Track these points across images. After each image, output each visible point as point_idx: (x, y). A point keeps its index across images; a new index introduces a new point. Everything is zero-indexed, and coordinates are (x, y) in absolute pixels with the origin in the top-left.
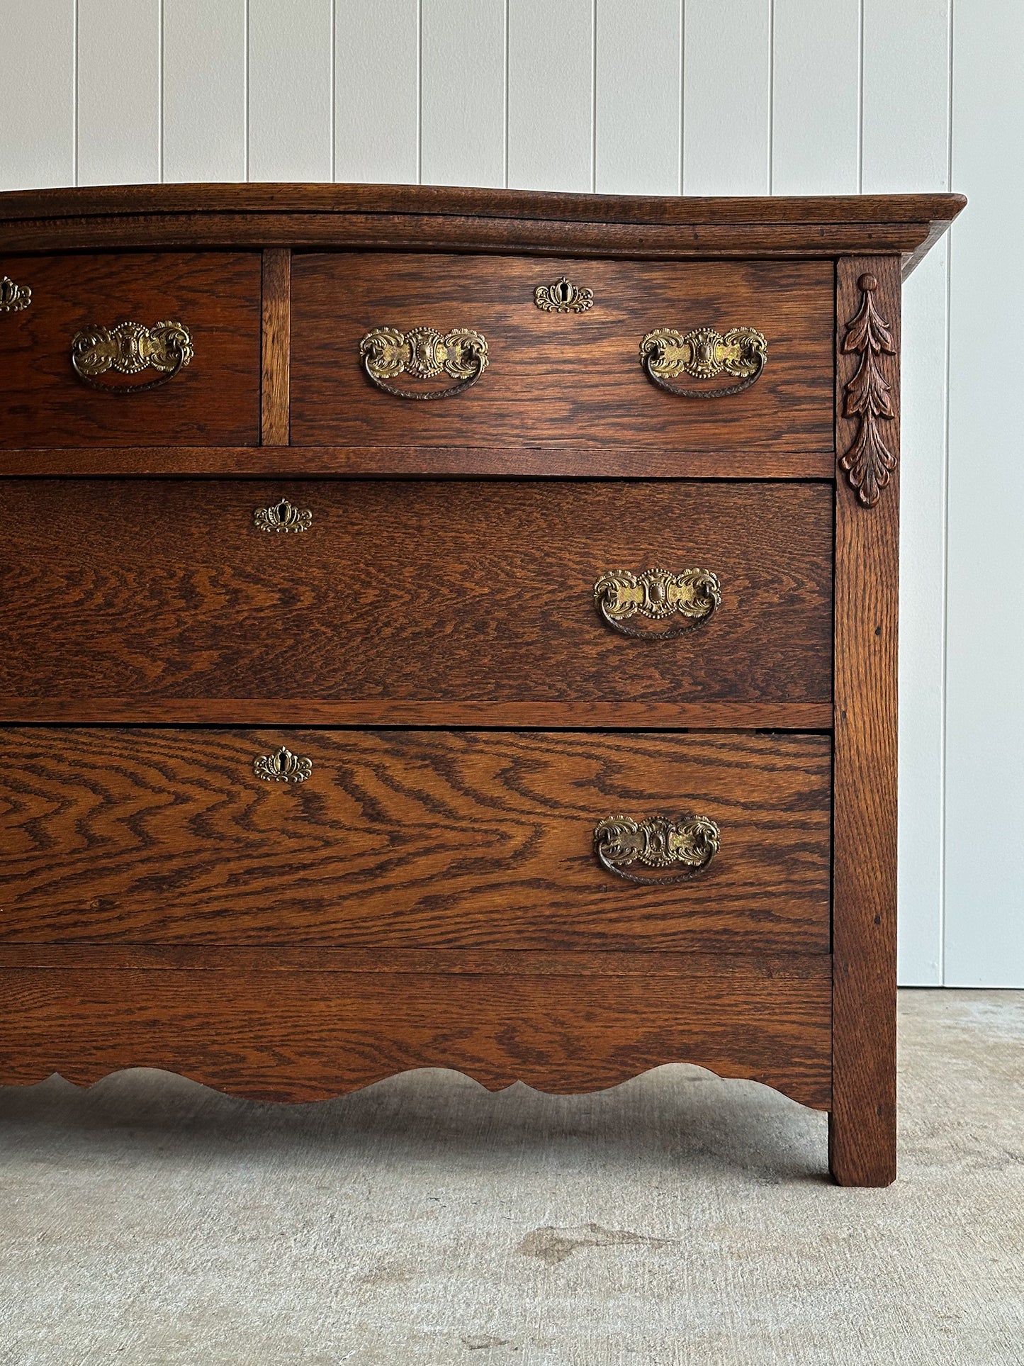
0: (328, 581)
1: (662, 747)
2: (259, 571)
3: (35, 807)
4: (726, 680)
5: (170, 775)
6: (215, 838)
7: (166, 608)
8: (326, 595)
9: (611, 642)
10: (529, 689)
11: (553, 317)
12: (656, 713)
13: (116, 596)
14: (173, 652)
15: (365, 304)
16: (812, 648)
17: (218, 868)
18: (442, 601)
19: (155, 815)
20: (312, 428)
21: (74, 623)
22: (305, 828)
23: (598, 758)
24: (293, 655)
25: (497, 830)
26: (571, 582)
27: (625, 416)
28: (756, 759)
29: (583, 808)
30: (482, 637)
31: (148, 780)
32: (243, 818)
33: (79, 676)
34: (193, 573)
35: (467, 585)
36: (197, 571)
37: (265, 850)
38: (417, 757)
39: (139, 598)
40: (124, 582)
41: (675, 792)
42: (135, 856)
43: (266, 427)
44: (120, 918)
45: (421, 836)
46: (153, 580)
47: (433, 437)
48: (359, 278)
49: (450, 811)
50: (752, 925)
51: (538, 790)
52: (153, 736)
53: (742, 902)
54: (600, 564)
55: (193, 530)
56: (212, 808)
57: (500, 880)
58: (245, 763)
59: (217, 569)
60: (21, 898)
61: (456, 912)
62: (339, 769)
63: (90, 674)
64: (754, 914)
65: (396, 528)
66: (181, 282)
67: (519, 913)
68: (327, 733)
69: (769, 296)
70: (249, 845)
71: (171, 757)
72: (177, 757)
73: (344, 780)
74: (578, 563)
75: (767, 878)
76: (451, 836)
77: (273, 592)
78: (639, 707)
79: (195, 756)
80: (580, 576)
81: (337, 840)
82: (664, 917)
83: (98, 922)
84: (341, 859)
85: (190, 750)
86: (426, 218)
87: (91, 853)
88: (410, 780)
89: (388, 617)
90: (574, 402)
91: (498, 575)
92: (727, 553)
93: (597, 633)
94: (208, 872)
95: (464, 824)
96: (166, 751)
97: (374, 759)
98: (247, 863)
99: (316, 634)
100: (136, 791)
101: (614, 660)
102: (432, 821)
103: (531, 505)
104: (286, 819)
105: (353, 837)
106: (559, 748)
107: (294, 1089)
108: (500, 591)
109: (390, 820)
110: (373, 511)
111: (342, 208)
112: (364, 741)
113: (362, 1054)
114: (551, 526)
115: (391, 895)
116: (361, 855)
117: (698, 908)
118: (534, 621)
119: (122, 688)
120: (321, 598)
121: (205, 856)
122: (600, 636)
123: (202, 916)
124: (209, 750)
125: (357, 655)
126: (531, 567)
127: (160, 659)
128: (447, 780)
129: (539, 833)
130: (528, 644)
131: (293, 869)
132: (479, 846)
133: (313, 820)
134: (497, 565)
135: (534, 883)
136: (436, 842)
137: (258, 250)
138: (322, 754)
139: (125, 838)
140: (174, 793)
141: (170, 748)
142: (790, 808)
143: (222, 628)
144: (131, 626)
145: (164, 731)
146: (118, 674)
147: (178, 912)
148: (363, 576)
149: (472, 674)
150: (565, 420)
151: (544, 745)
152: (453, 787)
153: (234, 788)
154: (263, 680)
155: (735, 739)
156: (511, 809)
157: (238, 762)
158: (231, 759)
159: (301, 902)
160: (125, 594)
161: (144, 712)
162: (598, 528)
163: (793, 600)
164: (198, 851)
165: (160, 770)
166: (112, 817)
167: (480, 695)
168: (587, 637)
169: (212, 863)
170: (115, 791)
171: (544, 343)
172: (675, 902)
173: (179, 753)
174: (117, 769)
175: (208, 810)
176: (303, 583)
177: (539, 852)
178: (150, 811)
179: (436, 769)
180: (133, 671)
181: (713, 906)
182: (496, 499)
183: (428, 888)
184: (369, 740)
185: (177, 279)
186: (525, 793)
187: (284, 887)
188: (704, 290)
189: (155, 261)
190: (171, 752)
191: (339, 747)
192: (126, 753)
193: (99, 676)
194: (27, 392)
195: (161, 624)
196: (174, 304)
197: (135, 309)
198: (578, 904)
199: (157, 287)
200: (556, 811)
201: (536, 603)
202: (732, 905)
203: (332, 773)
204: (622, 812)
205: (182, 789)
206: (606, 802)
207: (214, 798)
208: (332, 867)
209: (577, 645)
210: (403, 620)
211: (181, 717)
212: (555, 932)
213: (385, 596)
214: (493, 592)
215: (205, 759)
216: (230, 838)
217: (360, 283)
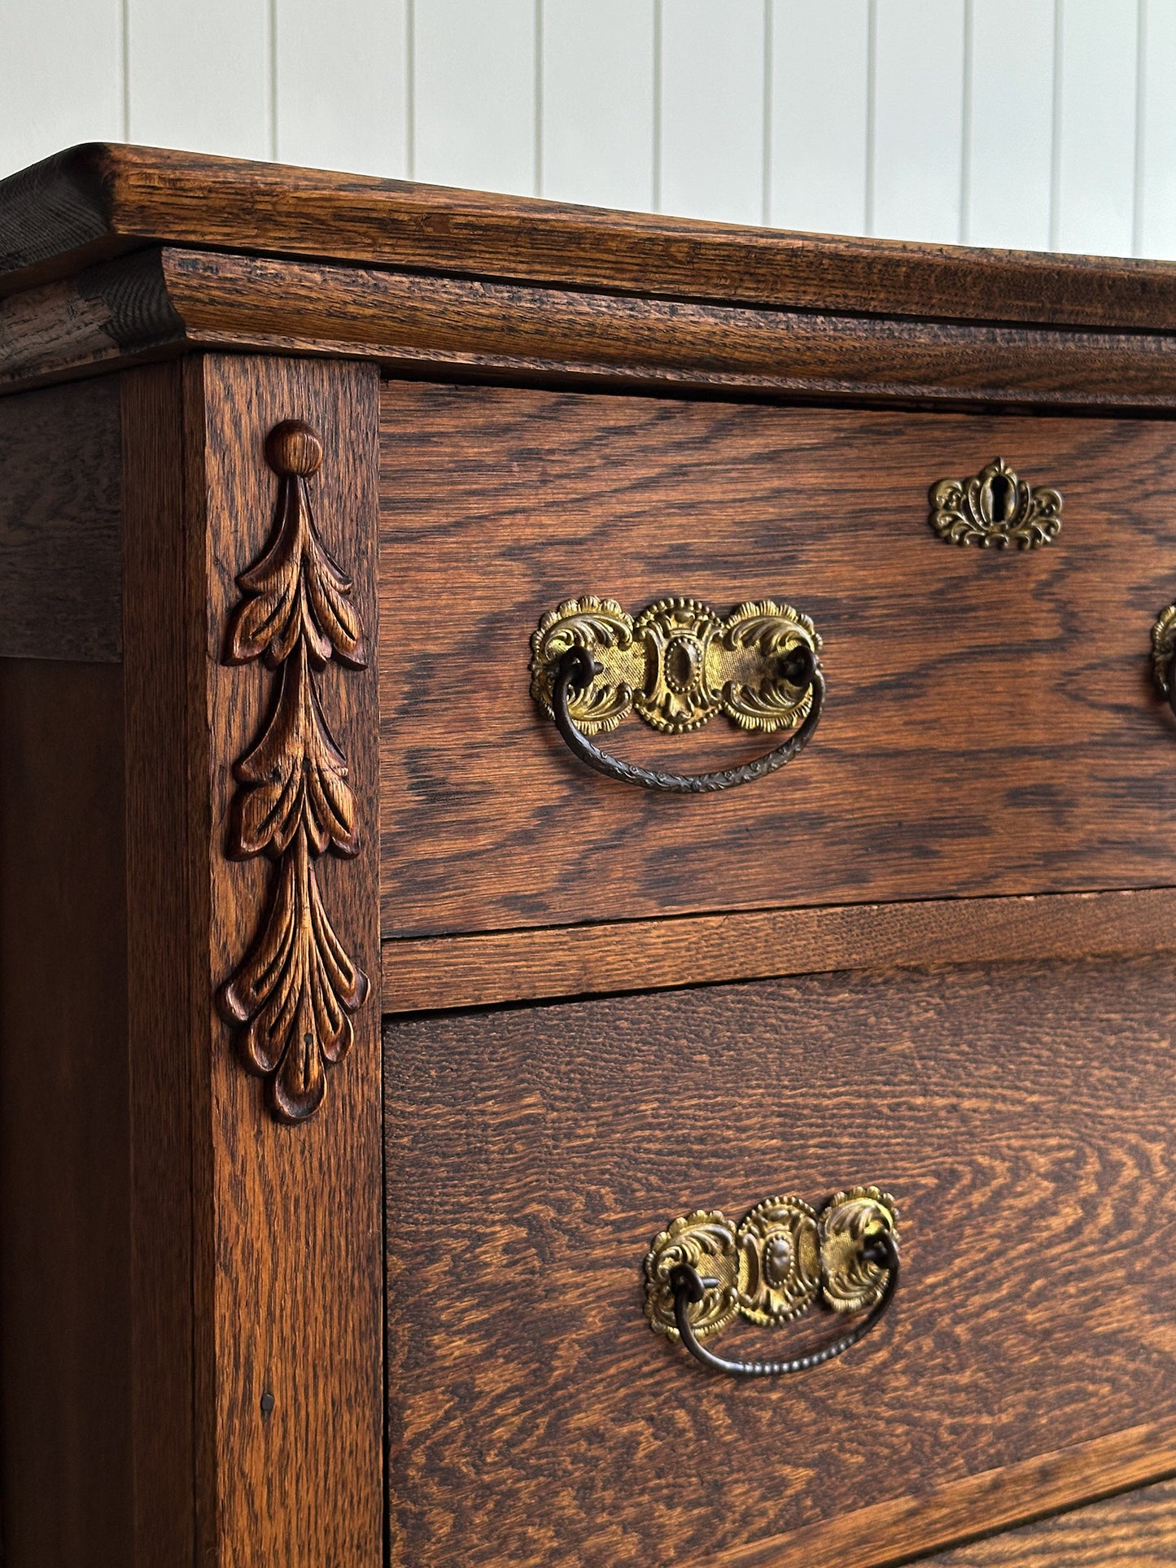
13: (1134, 1200)
21: (1066, 1279)
33: (1072, 1397)
40: (1145, 1164)
63: (1091, 1387)
119: (1142, 1404)
146: (1136, 1375)
160: (1147, 1193)
180: (1159, 1364)
193: (1106, 1389)
194: (1054, 752)
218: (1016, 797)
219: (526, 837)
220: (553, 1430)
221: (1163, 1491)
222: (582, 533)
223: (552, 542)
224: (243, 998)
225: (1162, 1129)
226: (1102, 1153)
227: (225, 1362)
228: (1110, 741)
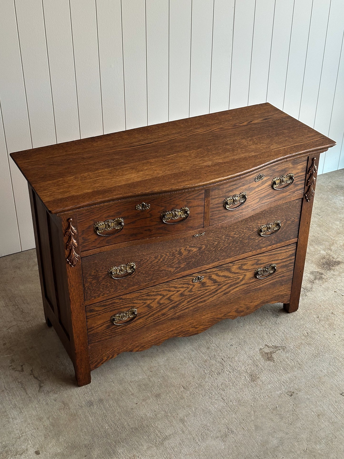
0: (208, 243)
1: (267, 254)
2: (194, 245)
3: (148, 302)
4: (280, 239)
5: (176, 287)
6: (185, 296)
7: (176, 258)
8: (208, 245)
10: (245, 251)
11: (258, 183)
12: (267, 249)
13: (165, 258)
14: (177, 266)
15: (225, 193)
16: (295, 229)
17: (186, 301)
18: (230, 240)
20: (214, 221)
21: (156, 266)
22: (202, 288)
23: (256, 259)
24: (201, 259)
25: (238, 277)
26: (254, 230)
27: (268, 197)
28: (284, 251)
29: (253, 269)
30: (237, 245)
31: (172, 290)
32: (191, 291)
34: (181, 249)
37: (195, 295)
38: (224, 269)
39: (170, 257)
40: (167, 255)
41: (269, 261)
42: (169, 304)
43: (205, 224)
44: (167, 316)
45: (224, 283)
46: (172, 253)
47: (236, 215)
49: (229, 277)
50: (280, 279)
51: (245, 268)
52: (173, 282)
53: (279, 276)
54: (260, 225)
55: (181, 241)
57: (238, 286)
59: (186, 247)
60: (147, 319)
61: (230, 294)
62: (209, 276)
64: (281, 277)
67: (241, 290)
68: (207, 271)
69: (296, 166)
70: (192, 295)
71: (176, 284)
73: (210, 278)
74: (255, 226)
75: (284, 270)
76: (229, 281)
77: (197, 248)
78: (265, 248)
79: (181, 283)
80: (256, 228)
81: (208, 289)
82: (266, 282)
83: (162, 318)
84: (209, 292)
87: (161, 307)
88: (222, 274)
89: (219, 246)
90: (260, 198)
91: (241, 232)
92: (282, 216)
94: (184, 302)
95: (232, 278)
96: (175, 284)
97: (216, 272)
98: (191, 298)
99: (205, 253)
100: (170, 292)
101: (261, 241)
102: (226, 280)
104: (199, 288)
105: (211, 287)
106: (250, 260)
107: (198, 332)
108: (241, 235)
109: (218, 282)
113: (211, 322)
115: (218, 295)
116: (212, 290)
117: (272, 279)
118: (247, 239)
119: (167, 275)
120: (206, 246)
121: (183, 300)
122: (259, 238)
123: (182, 310)
124: (183, 281)
125: (213, 255)
126: (247, 229)
127: (174, 267)
128: (229, 272)
129: (245, 275)
130: (245, 243)
131: (200, 296)
132: (234, 281)
133: (204, 287)
134: (240, 230)
135: (244, 284)
136: (226, 283)
138: (206, 275)
139: (167, 302)
140: (177, 291)
142: (289, 257)
143: (187, 258)
144: (168, 263)
145: (175, 280)
146: (166, 273)
147: (178, 311)
148: (215, 240)
149: (235, 252)
150: (259, 202)
151: (247, 260)
153: (189, 286)
154: (195, 265)
155: (280, 249)
156: (241, 273)
157: (190, 281)
158: (188, 281)
159: (201, 301)
160: (167, 257)
161: (171, 278)
163: (293, 221)
165: (174, 287)
166: (164, 299)
167: (236, 255)
168: (256, 239)
169: (184, 300)
170: (165, 294)
171: (256, 188)
172: (267, 280)
173: (178, 283)
174: (165, 290)
175: (183, 291)
176: (204, 245)
177: (245, 279)
178: (172, 295)
179: (227, 271)
180: (169, 271)
181: (274, 278)
183: (225, 291)
184: (214, 270)
185: (186, 198)
186: (243, 270)
187: (198, 300)
188: (284, 168)
190: (176, 283)
191: (209, 272)
192: (167, 287)
193: (162, 274)
194: (150, 226)
195: (174, 261)
196: (185, 203)
197: (176, 206)
198: (251, 285)
199: (182, 201)
200: (248, 271)
201: (248, 235)
202: (277, 277)
203: (208, 277)
204: (260, 267)
205: (178, 289)
206: (257, 267)
207: (185, 289)
208: (207, 294)
209: (254, 241)
210: (222, 246)
211: (178, 277)
212: (247, 291)
213: (219, 243)
214: (240, 236)
215: (183, 283)
216: (188, 295)
217: (224, 189)
218: (146, 230)
219: (94, 241)
220: (99, 285)
221: (170, 282)
222: (98, 217)
223: (95, 218)
224: (68, 259)
225: (169, 252)
226: (161, 255)
227: (69, 283)
228: (156, 224)
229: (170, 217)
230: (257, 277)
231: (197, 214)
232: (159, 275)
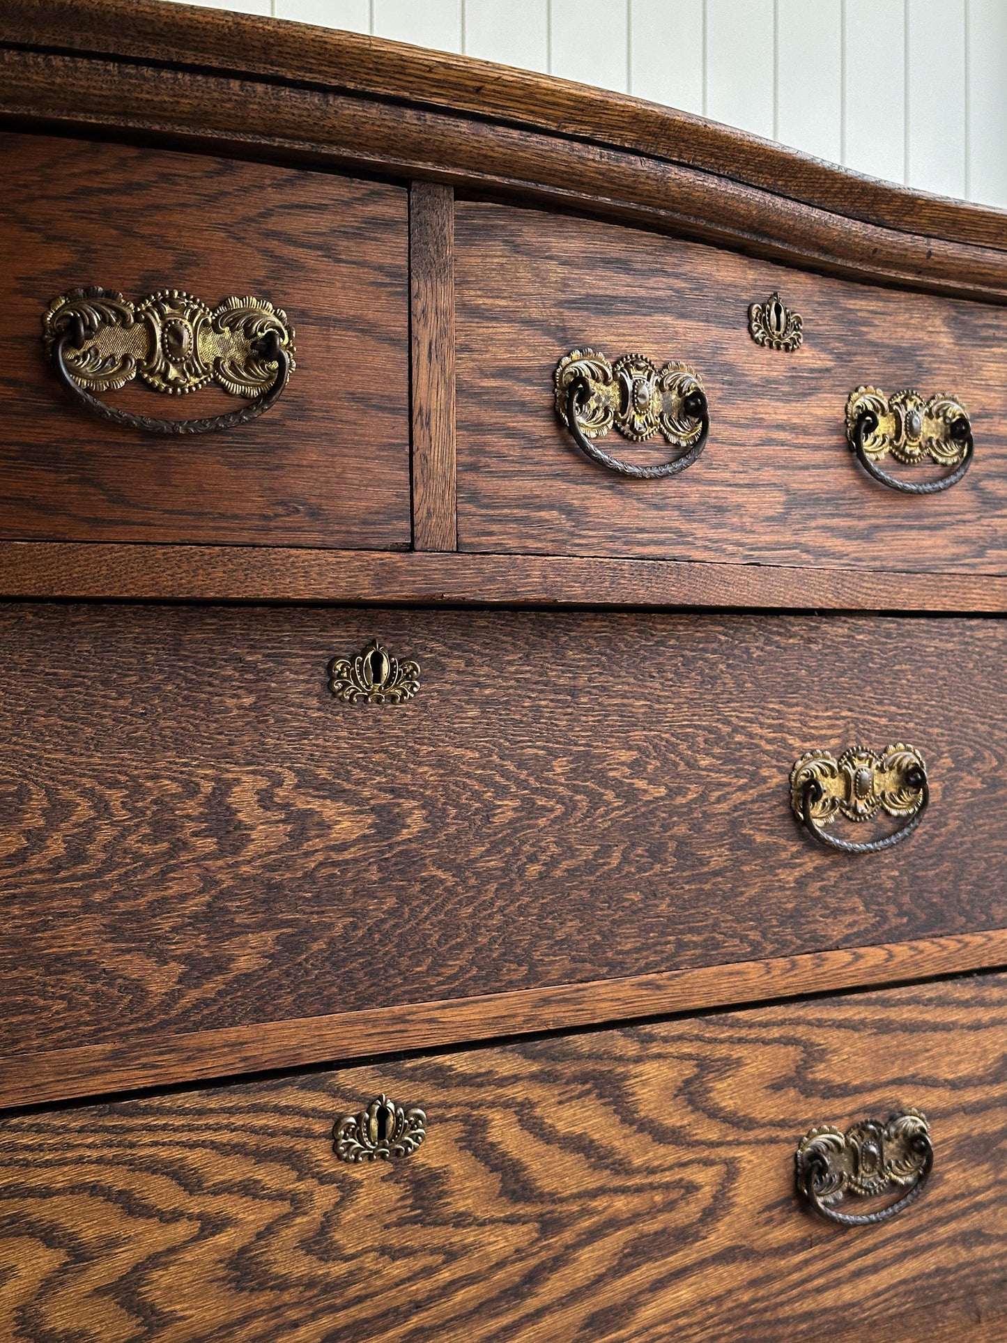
0: (445, 788)
1: (866, 1013)
2: (337, 776)
4: (932, 905)
5: (189, 1181)
6: (272, 1288)
7: (184, 856)
8: (444, 814)
9: (812, 861)
10: (717, 946)
11: (766, 354)
12: (861, 964)
13: (90, 838)
14: (195, 943)
15: (560, 304)
18: (607, 813)
19: (166, 1266)
20: (492, 519)
22: (415, 1236)
23: (797, 1042)
24: (396, 926)
25: (681, 1180)
26: (765, 772)
27: (833, 516)
28: (963, 1015)
29: (782, 1124)
30: (658, 868)
31: (152, 1200)
32: (321, 1241)
33: (19, 1009)
34: (230, 785)
35: (640, 784)
36: (237, 781)
37: (353, 1291)
38: (575, 1079)
39: (131, 841)
40: (102, 807)
41: (883, 1078)
43: (420, 515)
45: (585, 1212)
46: (155, 802)
47: (651, 543)
48: (551, 258)
49: (620, 1163)
50: (964, 1255)
51: (728, 1104)
52: (160, 1111)
53: (953, 1225)
54: (797, 743)
55: (228, 701)
56: (267, 1232)
57: (688, 1261)
58: (319, 1137)
59: (269, 775)
61: (633, 1328)
62: (466, 1120)
63: (42, 1002)
64: (965, 1239)
65: (542, 691)
66: (273, 224)
67: (711, 1309)
68: (447, 1060)
69: (970, 352)
70: (331, 1287)
71: (193, 1146)
72: (203, 1144)
73: (475, 1140)
74: (770, 742)
75: (975, 1184)
76: (621, 1204)
77: (361, 812)
78: (843, 956)
79: (234, 1137)
80: (774, 762)
81: (465, 1247)
82: (875, 1269)
84: (470, 1280)
85: (227, 1127)
86: (675, 169)
88: (563, 1121)
89: (532, 845)
90: (787, 492)
91: (676, 765)
92: (929, 720)
93: (795, 849)
95: (637, 1180)
96: (184, 1137)
97: (517, 1092)
98: (326, 1323)
99: (432, 882)
100: (137, 1227)
101: (814, 889)
102: (598, 1184)
103: (714, 652)
104: (387, 1227)
105: (488, 1235)
106: (753, 1033)
108: (681, 791)
109: (542, 1195)
110: (510, 663)
111: (570, 129)
112: (502, 1065)
114: (740, 685)
116: (501, 1265)
117: (909, 1245)
118: (722, 835)
119: (105, 1024)
120: (436, 818)
121: (257, 1326)
122: (799, 853)
124: (260, 1121)
125: (491, 916)
126: (717, 750)
127: (175, 958)
128: (615, 1111)
129: (732, 1172)
130: (716, 873)
131: (401, 1315)
132: (659, 1211)
133: (429, 1220)
134: (673, 748)
135: (727, 1256)
136: (604, 1217)
137: (402, 179)
138: (441, 1098)
139: (112, 1325)
140: (200, 1217)
141: (191, 1129)
142: (996, 1079)
143: (279, 886)
144: (118, 896)
145: (181, 1099)
146: (96, 995)
148: (497, 778)
149: (646, 930)
150: (781, 519)
151: (735, 1033)
152: (623, 1121)
153: (302, 1186)
154: (349, 976)
155: (941, 988)
156: (698, 1143)
157: (310, 1135)
158: (296, 1133)
160: (106, 833)
161: (144, 1066)
162: (794, 685)
163: (995, 784)
164: (245, 1320)
165: (174, 1176)
166: (88, 1288)
167: (657, 964)
168: (784, 855)
170: (89, 1234)
171: (759, 395)
172: (885, 1243)
173: (208, 1136)
174: (94, 1190)
175: (260, 1236)
176: (412, 795)
177: (733, 1205)
178: (155, 1260)
179: (600, 1096)
180: (125, 989)
182: (672, 642)
183: (594, 1300)
184: (505, 1063)
185: (262, 215)
186: (714, 1114)
188: (906, 334)
189: (219, 173)
190: (194, 1137)
191: (466, 1080)
192: (108, 1153)
193: (58, 1006)
195: (174, 889)
196: (259, 267)
197: (181, 264)
198: (781, 1275)
199: (226, 227)
200: (752, 1135)
201: (724, 807)
202: (943, 1231)
203: (456, 1129)
204: (826, 1119)
205: (214, 1205)
206: (808, 1109)
207: (271, 1211)
208: (460, 1296)
209: (772, 869)
210: (554, 849)
211: (214, 1067)
212: (754, 1326)
213: (529, 810)
214: (672, 793)
215: (252, 1141)
216: (299, 1282)
217: (552, 265)
221: (136, 1106)
225: (123, 778)
226: (50, 792)
229: (126, 358)
230: (820, 1200)
231: (353, 397)
232: (34, 1009)
